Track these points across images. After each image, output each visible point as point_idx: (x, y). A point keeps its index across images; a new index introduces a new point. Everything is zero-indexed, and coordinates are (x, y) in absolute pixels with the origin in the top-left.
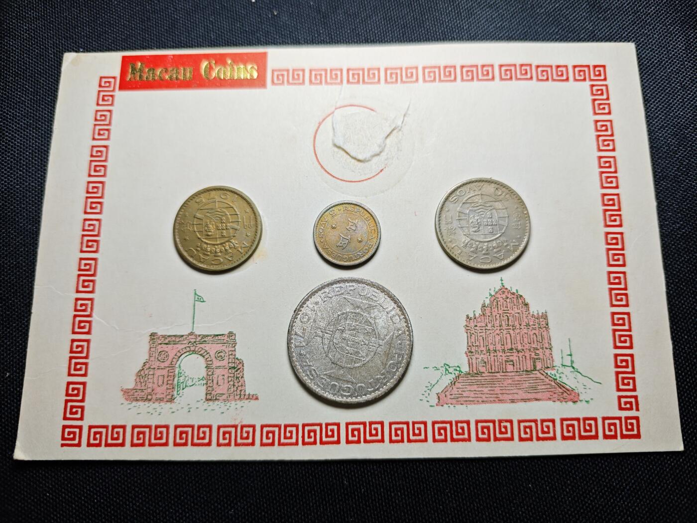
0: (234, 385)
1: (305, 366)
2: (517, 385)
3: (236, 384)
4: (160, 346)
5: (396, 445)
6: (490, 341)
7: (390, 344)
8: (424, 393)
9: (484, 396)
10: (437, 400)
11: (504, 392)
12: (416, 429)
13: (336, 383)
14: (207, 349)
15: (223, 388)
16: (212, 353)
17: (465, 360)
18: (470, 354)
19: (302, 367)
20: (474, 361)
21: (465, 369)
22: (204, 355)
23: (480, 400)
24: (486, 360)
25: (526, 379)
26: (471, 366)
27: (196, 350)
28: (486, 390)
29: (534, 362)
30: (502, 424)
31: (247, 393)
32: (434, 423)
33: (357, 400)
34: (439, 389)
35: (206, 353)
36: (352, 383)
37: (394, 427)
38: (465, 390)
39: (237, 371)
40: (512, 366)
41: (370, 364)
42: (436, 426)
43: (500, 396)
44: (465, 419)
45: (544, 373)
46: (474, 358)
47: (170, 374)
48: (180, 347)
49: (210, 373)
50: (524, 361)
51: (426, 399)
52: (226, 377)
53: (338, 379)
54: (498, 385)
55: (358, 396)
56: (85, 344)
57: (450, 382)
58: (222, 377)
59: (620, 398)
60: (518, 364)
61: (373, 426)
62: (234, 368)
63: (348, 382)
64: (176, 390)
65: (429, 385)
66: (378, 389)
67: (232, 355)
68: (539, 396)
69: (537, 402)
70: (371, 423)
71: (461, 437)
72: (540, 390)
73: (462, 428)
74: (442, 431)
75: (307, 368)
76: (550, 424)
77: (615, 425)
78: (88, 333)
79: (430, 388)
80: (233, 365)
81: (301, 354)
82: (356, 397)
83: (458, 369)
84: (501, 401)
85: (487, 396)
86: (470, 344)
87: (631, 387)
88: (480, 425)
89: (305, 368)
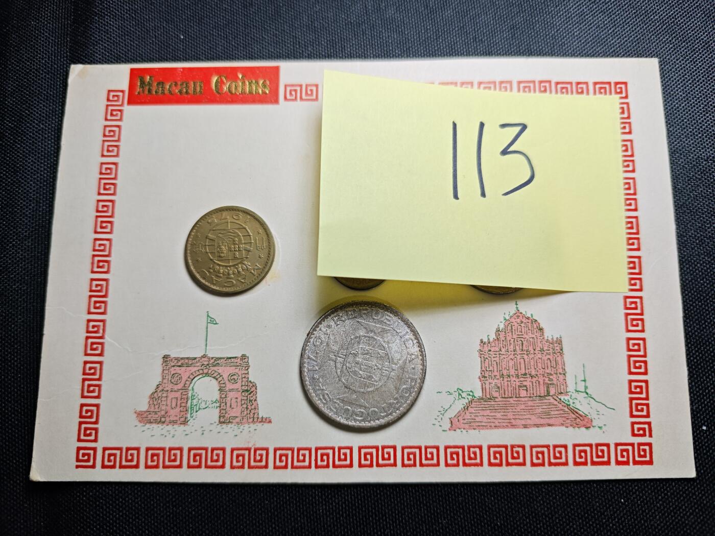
0: (247, 408)
1: (319, 390)
2: (530, 410)
3: (249, 407)
4: (172, 368)
5: (408, 469)
6: (504, 366)
7: (403, 368)
8: (437, 418)
9: (496, 421)
10: (450, 425)
11: (517, 417)
12: (428, 453)
13: (349, 408)
14: (220, 371)
15: (236, 411)
16: (225, 376)
17: (478, 384)
18: (483, 379)
19: (315, 391)
20: (487, 386)
21: (478, 393)
22: (217, 377)
23: (493, 425)
24: (499, 385)
25: (539, 405)
26: (484, 391)
27: (210, 372)
28: (499, 415)
29: (548, 387)
30: (514, 449)
31: (260, 416)
32: (446, 448)
33: (369, 424)
34: (452, 413)
35: (219, 376)
36: (365, 407)
37: (406, 451)
38: (478, 414)
39: (250, 394)
40: (525, 392)
41: (384, 389)
42: (449, 451)
43: (513, 421)
44: (477, 443)
45: (557, 399)
46: (487, 383)
47: (183, 397)
48: (193, 369)
49: (223, 396)
50: (538, 387)
51: (439, 424)
52: (239, 400)
53: (351, 404)
54: (511, 410)
55: (371, 420)
56: (98, 366)
57: (462, 406)
58: (235, 400)
59: (633, 424)
60: (531, 389)
61: (386, 450)
62: (247, 391)
63: (361, 406)
64: (189, 412)
65: (442, 409)
66: (391, 414)
67: (245, 377)
68: (551, 421)
69: (550, 428)
70: (383, 448)
71: (473, 461)
72: (554, 416)
73: (475, 453)
74: (455, 456)
75: (320, 392)
76: (563, 450)
77: (627, 451)
78: (101, 355)
79: (443, 412)
80: (246, 388)
81: (314, 378)
82: (369, 422)
83: (471, 394)
84: (513, 426)
85: (500, 421)
86: (483, 369)
87: (645, 413)
88: (492, 450)
89: (318, 392)
